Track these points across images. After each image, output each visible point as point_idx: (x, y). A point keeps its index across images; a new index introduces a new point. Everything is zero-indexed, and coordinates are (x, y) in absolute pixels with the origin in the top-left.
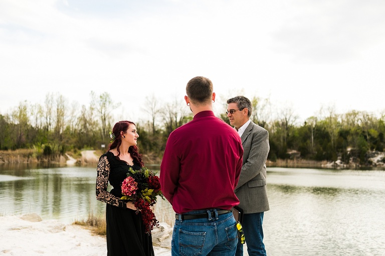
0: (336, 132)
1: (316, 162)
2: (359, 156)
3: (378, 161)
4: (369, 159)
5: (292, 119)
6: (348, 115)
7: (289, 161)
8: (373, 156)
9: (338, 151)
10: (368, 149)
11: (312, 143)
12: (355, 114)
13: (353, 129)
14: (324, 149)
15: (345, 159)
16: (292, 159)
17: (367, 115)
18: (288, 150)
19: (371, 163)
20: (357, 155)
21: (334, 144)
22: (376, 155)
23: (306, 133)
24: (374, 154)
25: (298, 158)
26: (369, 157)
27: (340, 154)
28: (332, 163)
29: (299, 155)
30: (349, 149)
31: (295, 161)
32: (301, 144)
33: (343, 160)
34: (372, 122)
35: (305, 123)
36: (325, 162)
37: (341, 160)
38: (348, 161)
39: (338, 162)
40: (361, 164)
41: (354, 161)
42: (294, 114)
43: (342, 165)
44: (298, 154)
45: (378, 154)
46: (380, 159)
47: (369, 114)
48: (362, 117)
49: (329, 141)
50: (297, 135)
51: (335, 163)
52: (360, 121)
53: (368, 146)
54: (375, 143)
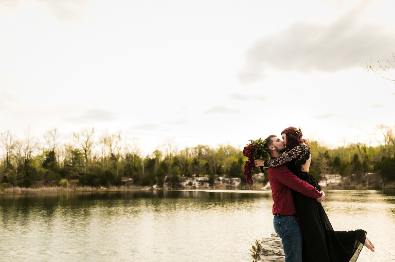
2: (172, 182)
8: (184, 181)
15: (160, 184)
19: (181, 186)
24: (185, 179)
26: (181, 182)
28: (150, 188)
37: (157, 185)
38: (163, 185)
39: (155, 186)
45: (187, 179)
46: (188, 183)
49: (154, 170)
51: (152, 188)
54: (186, 171)
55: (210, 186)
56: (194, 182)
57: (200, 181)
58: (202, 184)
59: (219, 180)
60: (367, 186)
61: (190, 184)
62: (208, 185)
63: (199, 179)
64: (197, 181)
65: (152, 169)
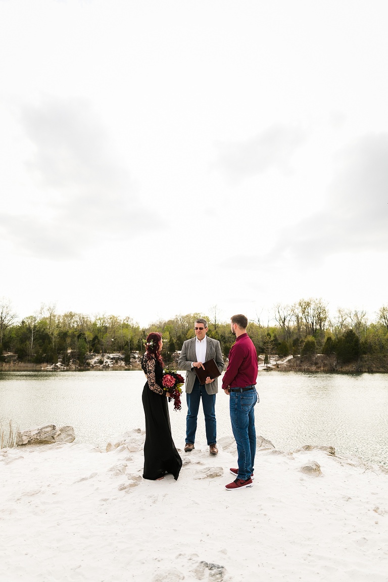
0: (56, 333)
1: (35, 365)
2: (78, 359)
3: (95, 363)
4: (88, 361)
5: (8, 318)
6: (66, 316)
7: (4, 364)
8: (91, 358)
9: (59, 353)
10: (87, 351)
11: (31, 345)
12: (71, 316)
13: (70, 331)
14: (45, 351)
15: (65, 362)
16: (8, 362)
17: (83, 318)
18: (4, 352)
19: (88, 364)
20: (77, 357)
21: (55, 346)
22: (93, 357)
23: (24, 334)
24: (92, 355)
25: (14, 361)
26: (88, 359)
27: (61, 356)
28: (53, 366)
29: (15, 358)
30: (69, 351)
31: (12, 364)
32: (18, 346)
33: (63, 363)
34: (87, 325)
35: (23, 322)
36: (46, 364)
37: (61, 362)
38: (69, 363)
39: (59, 364)
40: (80, 366)
41: (74, 362)
42: (11, 313)
43: (62, 367)
44: (15, 356)
45: (95, 356)
46: (97, 361)
47: (85, 317)
48: (78, 320)
49: (50, 342)
50: (14, 336)
51: (55, 366)
52: (76, 323)
53: (88, 348)
54: (93, 345)
55: (126, 365)
56: (106, 360)
57: (112, 359)
58: (117, 362)
59: (134, 358)
60: (322, 368)
61: (101, 362)
62: (123, 363)
63: (111, 356)
64: (108, 358)
65: (46, 341)
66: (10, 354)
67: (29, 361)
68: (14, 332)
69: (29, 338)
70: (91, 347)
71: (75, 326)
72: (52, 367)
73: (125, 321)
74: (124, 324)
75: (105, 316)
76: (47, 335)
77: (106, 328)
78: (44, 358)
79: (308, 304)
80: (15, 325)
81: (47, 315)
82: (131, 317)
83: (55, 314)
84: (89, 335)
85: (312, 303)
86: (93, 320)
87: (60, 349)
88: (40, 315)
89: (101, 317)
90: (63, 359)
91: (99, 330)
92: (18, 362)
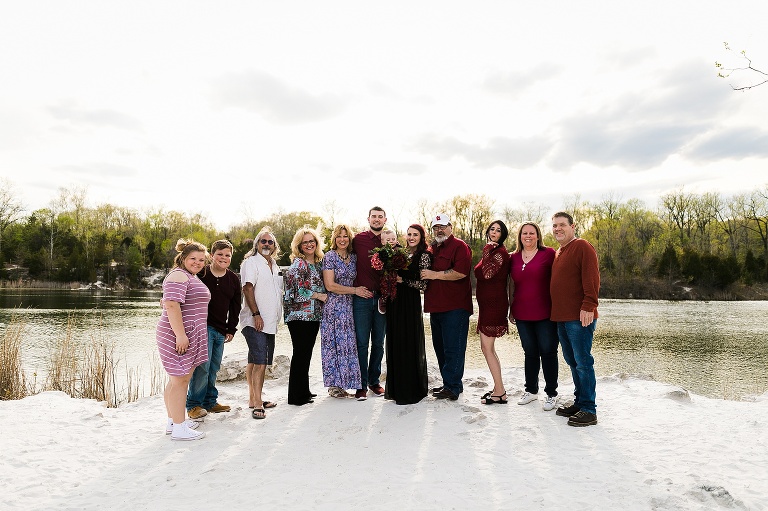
0: (89, 236)
1: (60, 284)
2: (129, 275)
3: (155, 282)
4: (143, 279)
6: (101, 211)
7: (8, 283)
8: (148, 274)
9: (98, 267)
10: (140, 265)
12: (109, 210)
13: (110, 235)
14: (73, 263)
16: (14, 280)
17: (128, 214)
18: (6, 264)
20: (126, 273)
21: (91, 255)
22: (152, 273)
23: (36, 236)
24: (149, 271)
25: (24, 277)
26: (143, 276)
27: (101, 271)
28: (89, 285)
29: (26, 274)
30: (114, 264)
31: (20, 282)
32: (29, 255)
33: (105, 281)
34: (135, 225)
35: (33, 219)
36: (76, 284)
38: (114, 282)
39: (98, 283)
40: (132, 286)
41: (122, 280)
43: (104, 287)
44: (24, 271)
45: (154, 271)
46: (157, 278)
48: (120, 217)
49: (82, 250)
50: (20, 239)
51: (93, 285)
52: (116, 222)
53: (142, 260)
54: (151, 256)
65: (76, 248)
66: (16, 267)
67: (49, 279)
68: (20, 234)
69: (47, 244)
70: (148, 259)
71: (116, 226)
72: (87, 288)
73: (194, 222)
74: (194, 226)
75: (163, 213)
76: (74, 238)
77: (166, 230)
78: (74, 274)
79: (465, 204)
80: (18, 222)
81: (71, 208)
82: (203, 215)
83: (85, 206)
84: (141, 241)
85: (471, 201)
86: (143, 217)
87: (98, 261)
88: (60, 208)
89: (157, 214)
90: (106, 276)
91: (154, 234)
92: (31, 280)
